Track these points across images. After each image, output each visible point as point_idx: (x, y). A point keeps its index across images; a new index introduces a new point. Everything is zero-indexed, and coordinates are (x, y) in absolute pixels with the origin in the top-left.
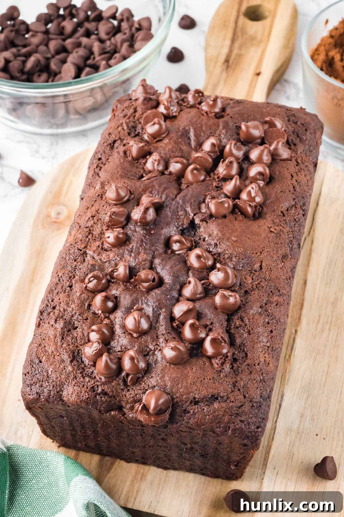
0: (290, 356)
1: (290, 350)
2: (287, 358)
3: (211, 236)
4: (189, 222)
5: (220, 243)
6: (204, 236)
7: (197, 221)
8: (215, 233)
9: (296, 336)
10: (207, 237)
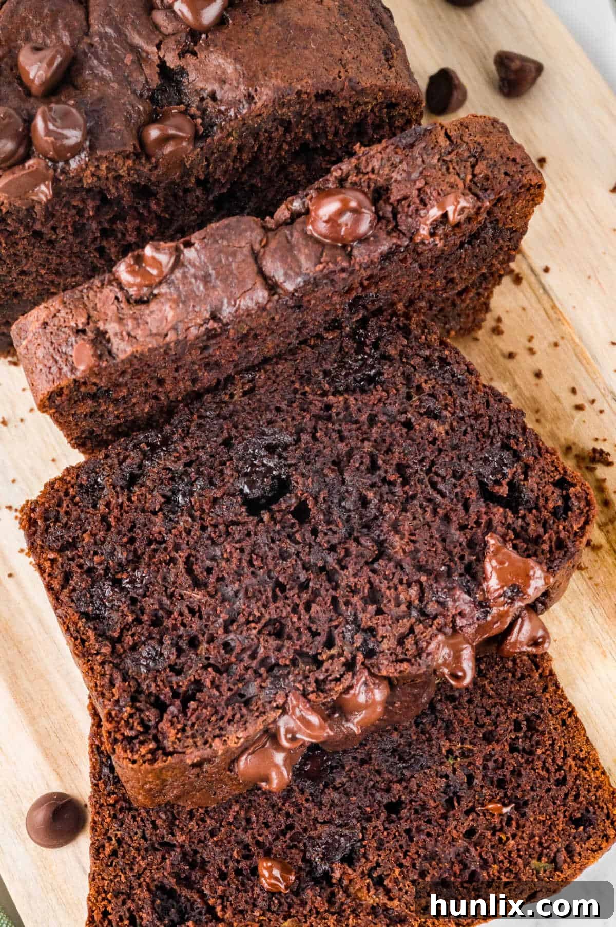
0: (554, 307)
1: (545, 297)
2: (554, 316)
3: (224, 82)
4: (157, 70)
5: (256, 90)
6: (209, 90)
7: (172, 61)
8: (230, 70)
9: (530, 261)
10: (216, 87)
